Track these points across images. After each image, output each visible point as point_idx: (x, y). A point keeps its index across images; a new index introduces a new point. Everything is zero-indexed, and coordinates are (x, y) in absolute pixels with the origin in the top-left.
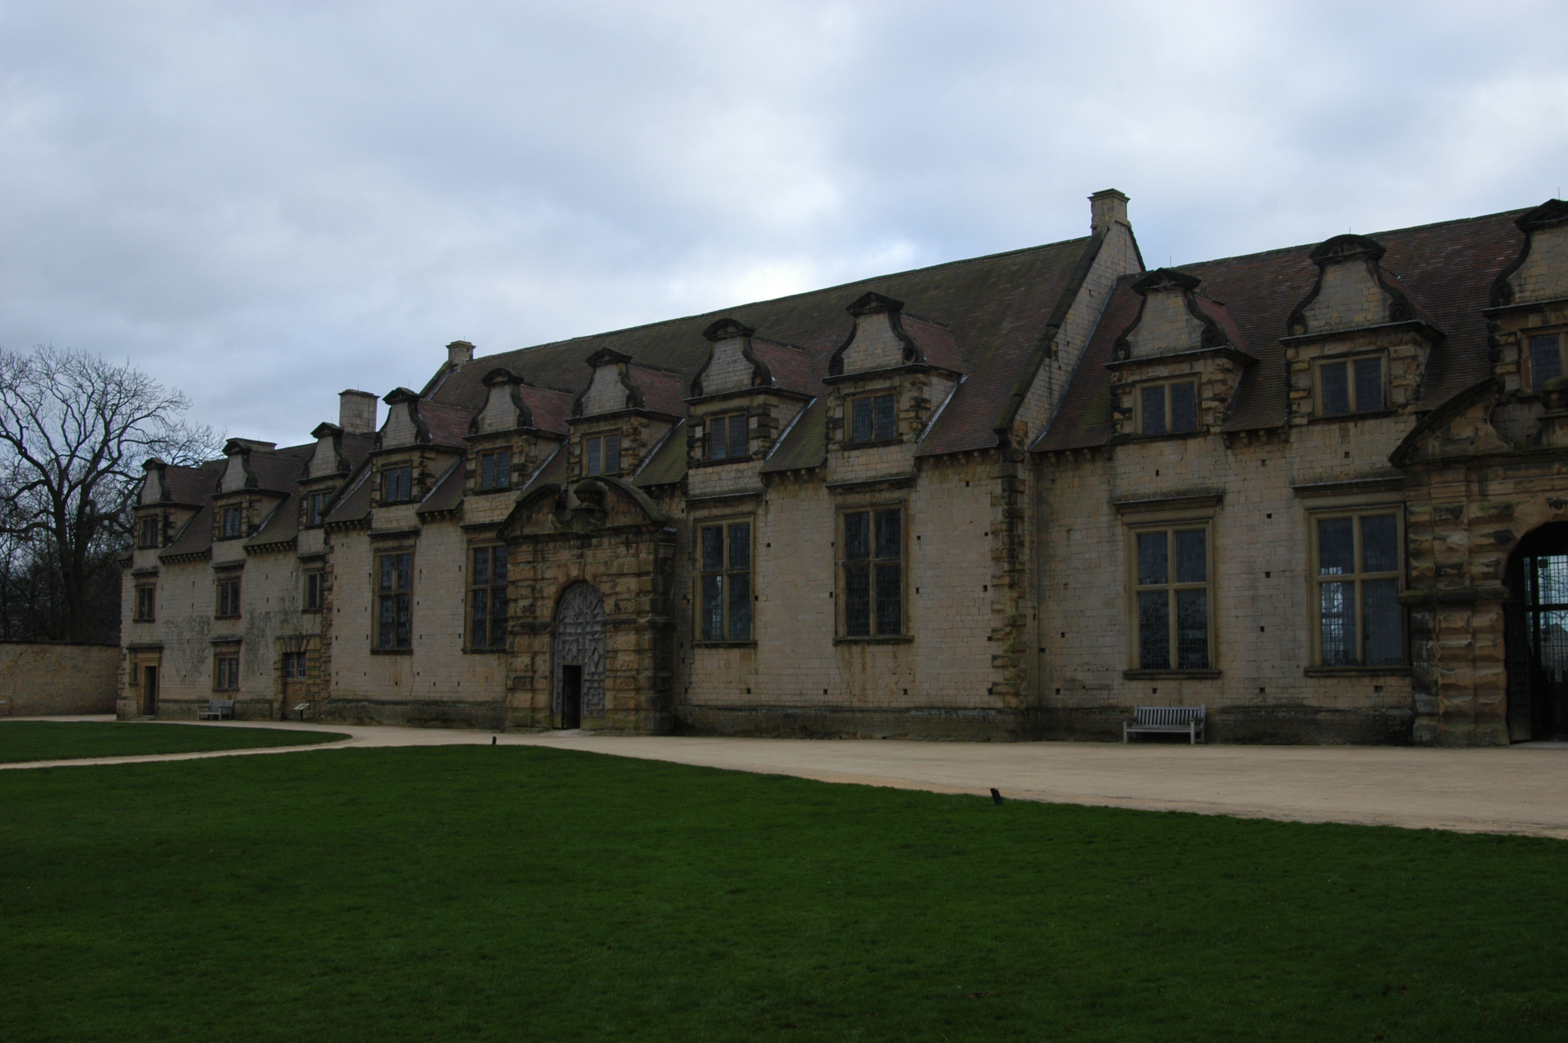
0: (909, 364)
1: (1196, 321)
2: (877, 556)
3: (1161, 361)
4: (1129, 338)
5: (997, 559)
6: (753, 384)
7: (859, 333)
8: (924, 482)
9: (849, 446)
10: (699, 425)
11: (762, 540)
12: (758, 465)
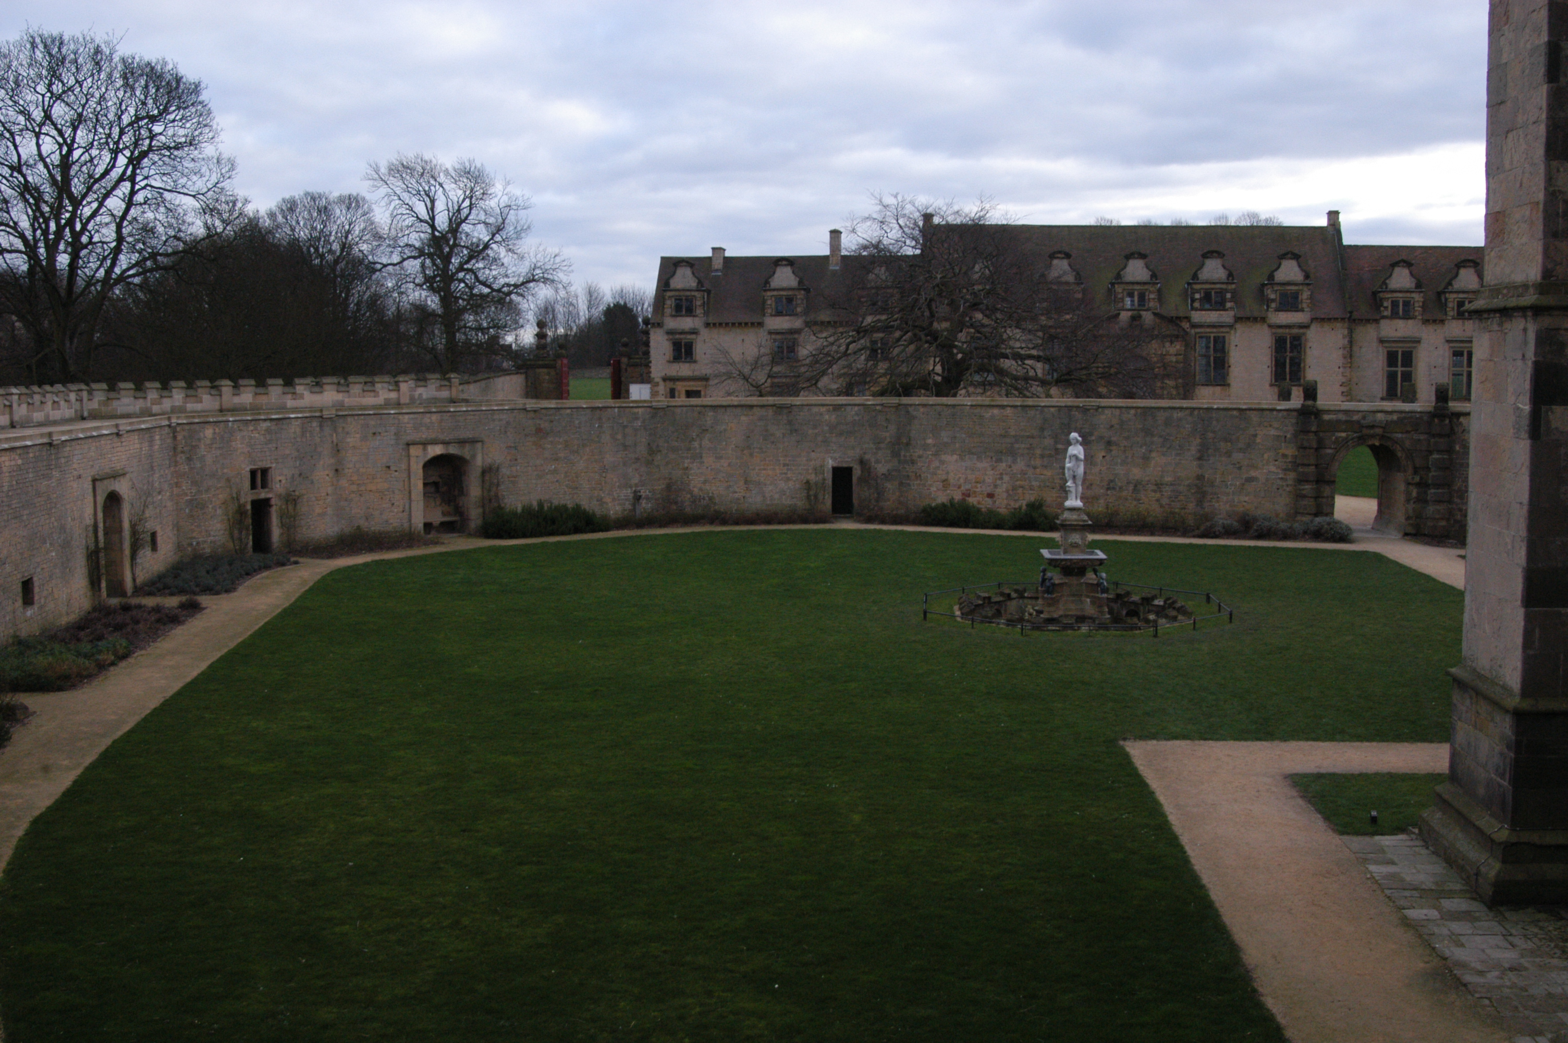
0: (1307, 282)
1: (1413, 279)
2: (1292, 351)
3: (1400, 292)
4: (1387, 281)
5: (1345, 357)
6: (1228, 279)
7: (1282, 266)
8: (1314, 327)
9: (1278, 310)
10: (1197, 293)
11: (1233, 344)
12: (1232, 313)
